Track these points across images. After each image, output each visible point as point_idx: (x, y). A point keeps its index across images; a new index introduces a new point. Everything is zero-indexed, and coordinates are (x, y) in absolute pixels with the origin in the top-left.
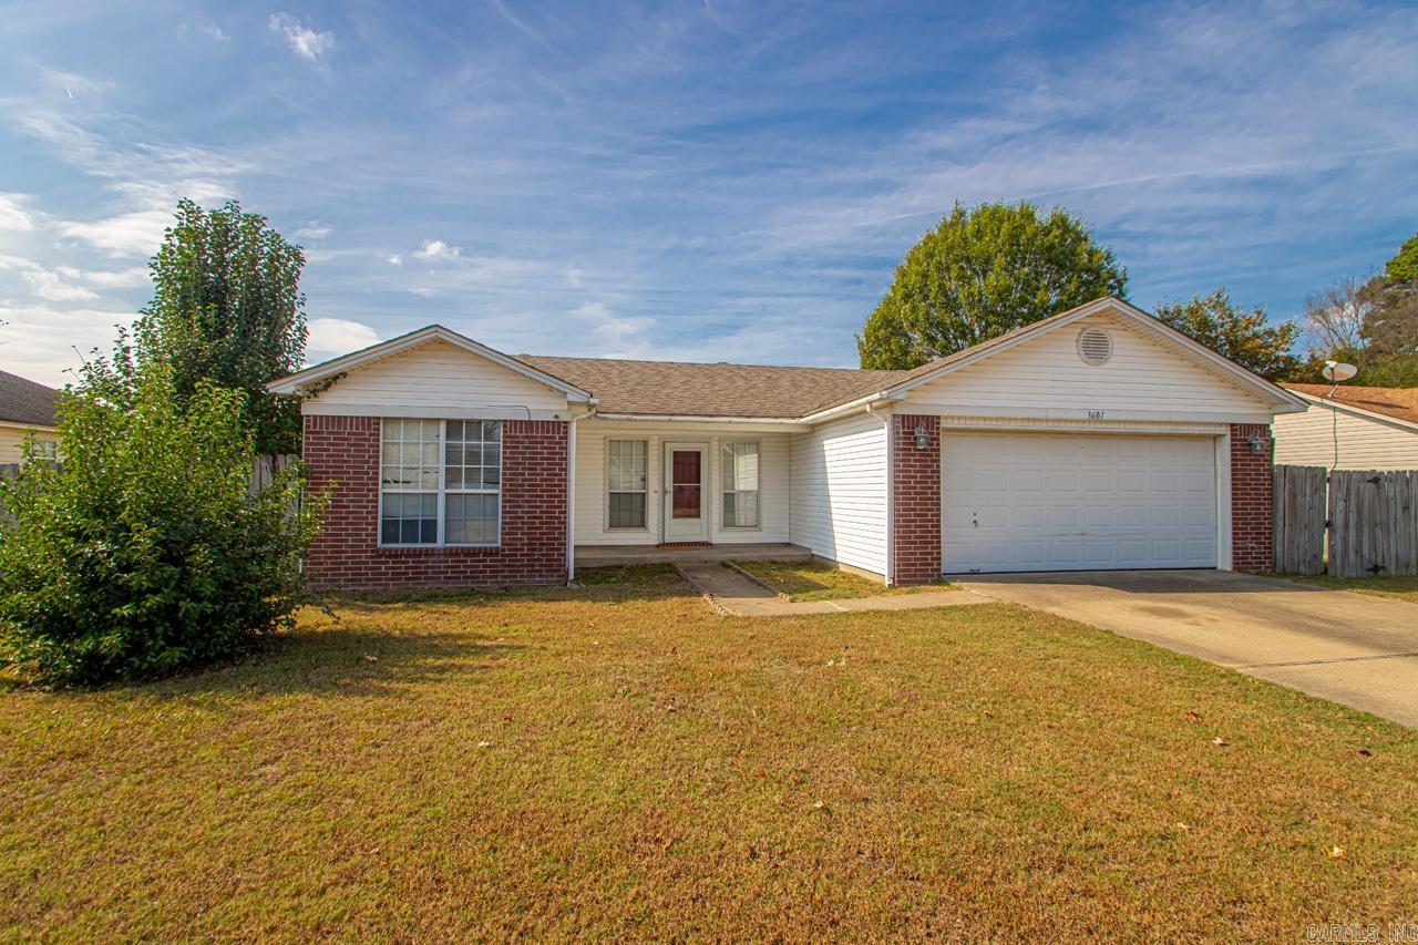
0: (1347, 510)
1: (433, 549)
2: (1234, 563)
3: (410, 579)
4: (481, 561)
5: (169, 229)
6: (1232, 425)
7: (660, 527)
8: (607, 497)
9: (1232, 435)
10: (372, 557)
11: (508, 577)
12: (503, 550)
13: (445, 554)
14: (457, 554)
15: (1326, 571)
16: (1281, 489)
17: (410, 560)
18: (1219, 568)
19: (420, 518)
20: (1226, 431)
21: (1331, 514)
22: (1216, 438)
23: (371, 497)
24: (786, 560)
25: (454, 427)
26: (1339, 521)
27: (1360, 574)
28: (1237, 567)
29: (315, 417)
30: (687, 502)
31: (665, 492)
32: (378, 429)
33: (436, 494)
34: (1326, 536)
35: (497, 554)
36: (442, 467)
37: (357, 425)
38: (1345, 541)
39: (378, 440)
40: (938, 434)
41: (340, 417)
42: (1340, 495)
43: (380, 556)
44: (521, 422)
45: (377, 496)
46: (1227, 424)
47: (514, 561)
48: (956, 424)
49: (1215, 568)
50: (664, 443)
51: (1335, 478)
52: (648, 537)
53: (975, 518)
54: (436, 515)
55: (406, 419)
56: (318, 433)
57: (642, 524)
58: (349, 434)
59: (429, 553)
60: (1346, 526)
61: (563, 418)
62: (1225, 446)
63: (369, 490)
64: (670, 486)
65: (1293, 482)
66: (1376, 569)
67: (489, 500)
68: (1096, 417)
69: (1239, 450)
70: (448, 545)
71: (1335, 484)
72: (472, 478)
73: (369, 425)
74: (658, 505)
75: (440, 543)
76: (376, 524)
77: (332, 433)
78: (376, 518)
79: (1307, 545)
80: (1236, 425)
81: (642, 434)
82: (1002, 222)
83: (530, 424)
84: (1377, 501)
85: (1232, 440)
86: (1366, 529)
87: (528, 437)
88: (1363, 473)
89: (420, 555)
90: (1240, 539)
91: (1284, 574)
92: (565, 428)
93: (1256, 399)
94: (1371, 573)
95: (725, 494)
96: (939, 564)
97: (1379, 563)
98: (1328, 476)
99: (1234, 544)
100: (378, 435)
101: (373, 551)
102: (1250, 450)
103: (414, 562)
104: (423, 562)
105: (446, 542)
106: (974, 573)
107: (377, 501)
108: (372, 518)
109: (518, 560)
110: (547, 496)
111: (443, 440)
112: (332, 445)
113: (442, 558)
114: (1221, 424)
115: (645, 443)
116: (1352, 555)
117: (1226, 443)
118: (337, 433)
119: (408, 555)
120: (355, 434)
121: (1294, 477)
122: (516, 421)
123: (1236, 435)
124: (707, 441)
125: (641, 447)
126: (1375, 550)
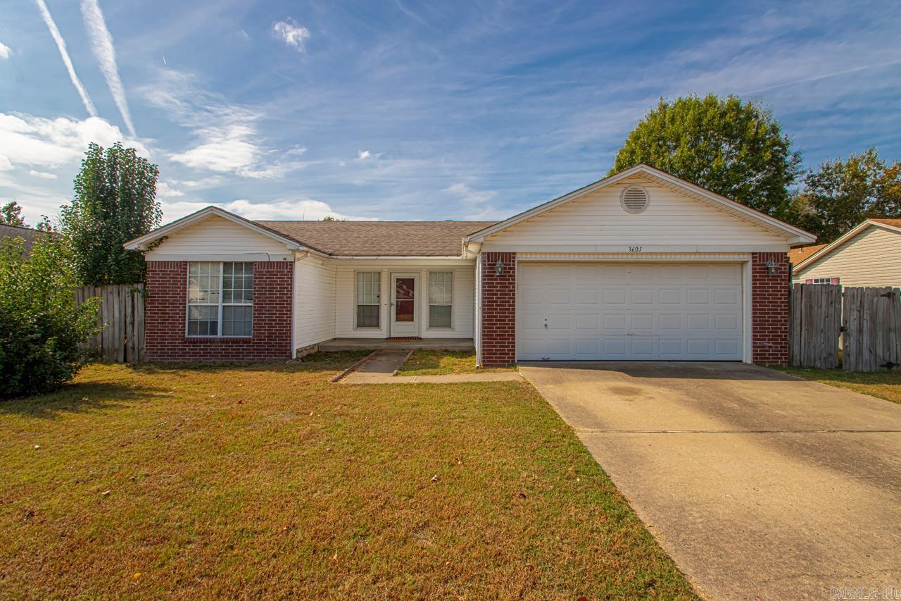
0: (860, 318)
1: (214, 339)
2: (754, 358)
3: (202, 356)
4: (241, 346)
5: (83, 160)
6: (753, 253)
7: (388, 326)
8: (356, 308)
9: (753, 261)
10: (181, 343)
11: (256, 356)
12: (254, 340)
13: (221, 342)
14: (227, 342)
15: (840, 366)
16: (799, 302)
17: (202, 345)
18: (744, 361)
19: (209, 321)
20: (749, 258)
21: (845, 322)
22: (743, 263)
23: (181, 308)
24: (456, 349)
25: (227, 265)
26: (853, 326)
27: (873, 370)
28: (755, 361)
29: (152, 262)
30: (405, 310)
31: (391, 305)
32: (186, 269)
33: (218, 306)
34: (840, 339)
35: (250, 342)
36: (221, 289)
37: (174, 266)
38: (859, 343)
39: (186, 275)
40: (514, 265)
41: (165, 262)
42: (854, 307)
43: (186, 342)
44: (265, 262)
45: (185, 307)
46: (749, 253)
47: (260, 346)
48: (529, 258)
49: (741, 361)
50: (391, 273)
51: (849, 293)
52: (380, 333)
53: (546, 322)
54: (217, 319)
55: (201, 262)
56: (153, 271)
57: (377, 325)
58: (170, 271)
59: (212, 341)
60: (860, 331)
61: (289, 259)
62: (748, 270)
63: (180, 304)
64: (394, 301)
65: (810, 296)
66: (890, 365)
67: (247, 309)
68: (635, 250)
69: (758, 272)
70: (224, 337)
71: (849, 299)
72: (238, 296)
73: (180, 266)
74: (387, 312)
75: (219, 335)
76: (184, 323)
77: (161, 271)
78: (185, 320)
79: (823, 346)
80: (756, 253)
81: (377, 268)
82: (689, 110)
83: (270, 264)
84: (891, 310)
85: (753, 265)
86: (880, 334)
87: (268, 272)
88: (876, 290)
89: (207, 342)
90: (758, 340)
91: (801, 367)
92: (292, 265)
93: (773, 233)
94: (885, 369)
95: (430, 306)
96: (514, 354)
97: (893, 361)
98: (843, 291)
99: (754, 343)
100: (186, 272)
101: (182, 339)
102: (768, 273)
103: (204, 346)
104: (209, 346)
105: (223, 335)
106: (544, 360)
107: (185, 310)
108: (182, 320)
109: (263, 346)
110: (280, 307)
111: (221, 275)
112: (161, 278)
113: (220, 344)
114: (744, 254)
115: (380, 273)
116: (866, 354)
117: (749, 267)
118: (164, 271)
119: (201, 342)
120: (173, 271)
121: (810, 293)
122: (261, 262)
123: (756, 261)
124: (418, 272)
125: (377, 276)
126: (889, 349)
